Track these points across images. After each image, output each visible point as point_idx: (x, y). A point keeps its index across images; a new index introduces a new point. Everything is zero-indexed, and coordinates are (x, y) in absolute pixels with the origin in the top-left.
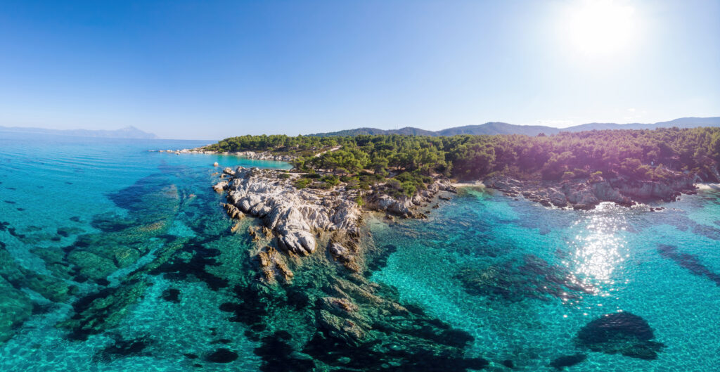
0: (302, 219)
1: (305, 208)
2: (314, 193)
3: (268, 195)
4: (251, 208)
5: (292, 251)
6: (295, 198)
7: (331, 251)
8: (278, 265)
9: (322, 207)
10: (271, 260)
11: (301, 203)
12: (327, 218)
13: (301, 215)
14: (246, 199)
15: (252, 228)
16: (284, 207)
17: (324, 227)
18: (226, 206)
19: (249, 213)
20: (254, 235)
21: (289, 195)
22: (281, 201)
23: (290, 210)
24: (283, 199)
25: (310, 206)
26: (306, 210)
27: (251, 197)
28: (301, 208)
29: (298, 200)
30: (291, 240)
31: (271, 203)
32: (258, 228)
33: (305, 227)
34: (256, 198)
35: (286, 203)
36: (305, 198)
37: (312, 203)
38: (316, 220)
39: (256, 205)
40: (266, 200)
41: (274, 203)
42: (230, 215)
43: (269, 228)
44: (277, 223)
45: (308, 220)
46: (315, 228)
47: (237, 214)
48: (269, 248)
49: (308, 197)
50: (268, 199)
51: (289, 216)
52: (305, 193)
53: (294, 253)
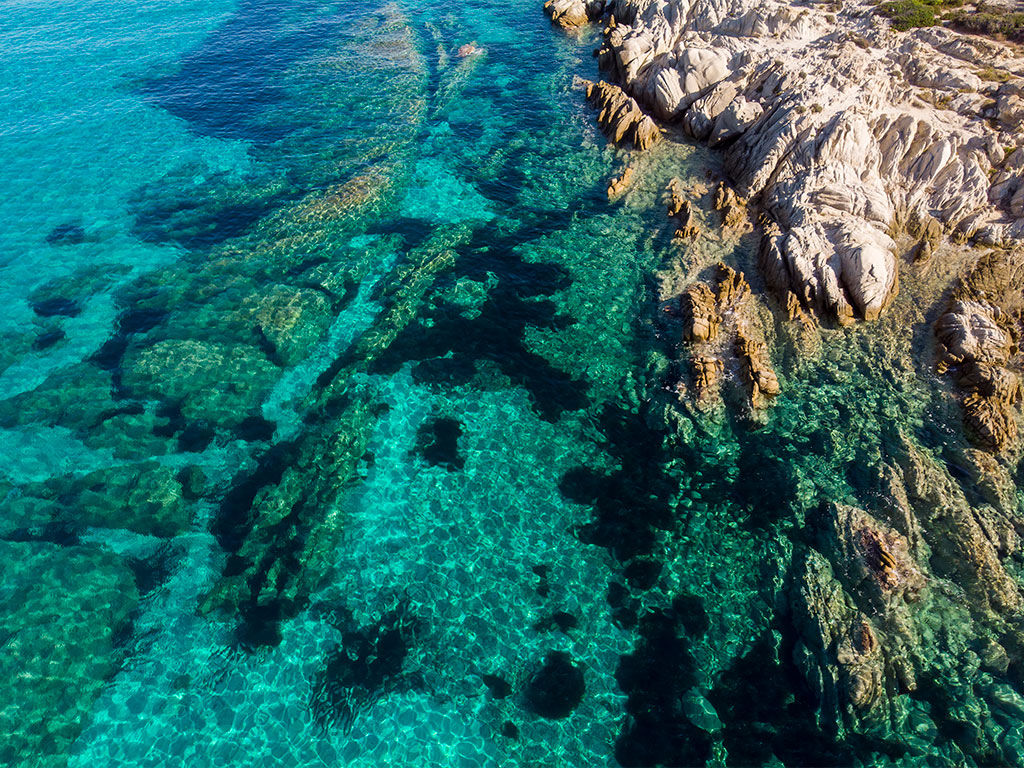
0: (874, 172)
1: (902, 125)
2: (966, 56)
3: (760, 48)
4: (688, 103)
5: (801, 298)
6: (870, 70)
7: (938, 331)
8: (743, 341)
9: (978, 130)
10: (722, 320)
11: (891, 99)
12: (984, 182)
13: (876, 152)
14: (673, 64)
15: (679, 186)
16: (816, 109)
17: (954, 221)
18: (597, 90)
19: (676, 123)
20: (683, 215)
21: (852, 51)
22: (810, 79)
23: (835, 121)
24: (818, 69)
25: (926, 114)
26: (903, 136)
27: (693, 54)
28: (883, 121)
29: (880, 83)
30: (809, 251)
31: (767, 86)
32: (701, 188)
33: (876, 208)
34: (712, 60)
35: (827, 90)
36: (913, 75)
37: (944, 103)
38: (930, 183)
39: (706, 92)
40: (748, 69)
41: (777, 89)
42: (606, 129)
43: (739, 193)
44: (775, 173)
45: (896, 175)
46: (914, 217)
47: (634, 126)
48: (725, 274)
49: (932, 71)
50: (760, 68)
51: (825, 152)
52: (924, 51)
53: (805, 306)
